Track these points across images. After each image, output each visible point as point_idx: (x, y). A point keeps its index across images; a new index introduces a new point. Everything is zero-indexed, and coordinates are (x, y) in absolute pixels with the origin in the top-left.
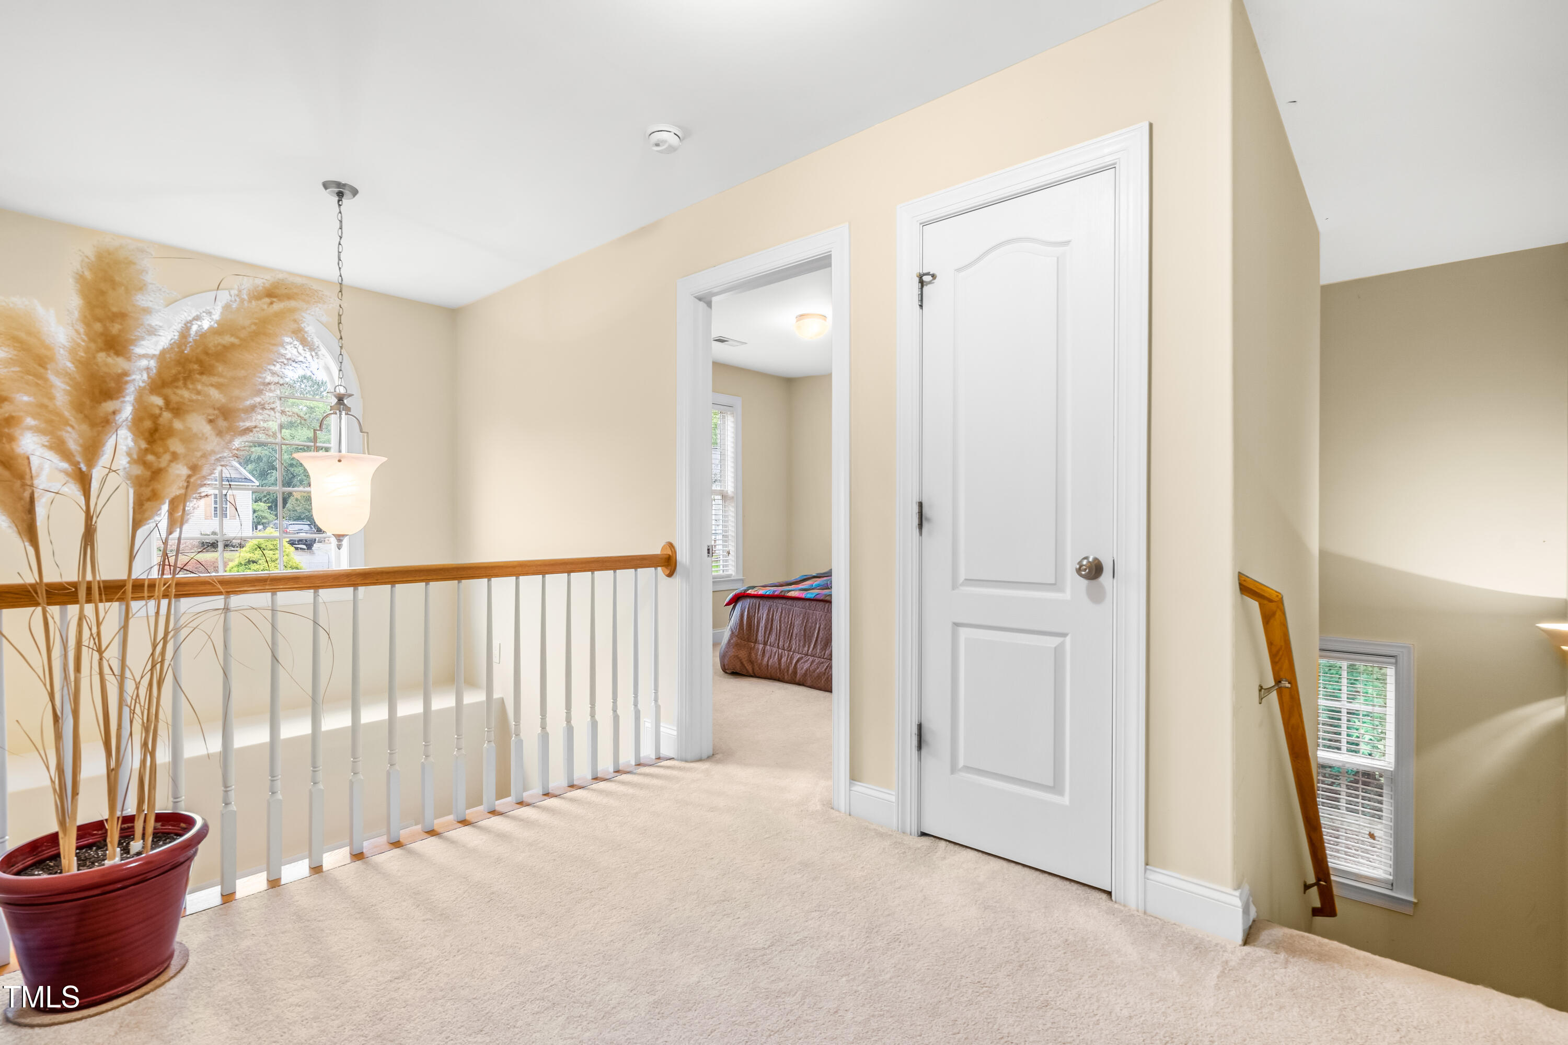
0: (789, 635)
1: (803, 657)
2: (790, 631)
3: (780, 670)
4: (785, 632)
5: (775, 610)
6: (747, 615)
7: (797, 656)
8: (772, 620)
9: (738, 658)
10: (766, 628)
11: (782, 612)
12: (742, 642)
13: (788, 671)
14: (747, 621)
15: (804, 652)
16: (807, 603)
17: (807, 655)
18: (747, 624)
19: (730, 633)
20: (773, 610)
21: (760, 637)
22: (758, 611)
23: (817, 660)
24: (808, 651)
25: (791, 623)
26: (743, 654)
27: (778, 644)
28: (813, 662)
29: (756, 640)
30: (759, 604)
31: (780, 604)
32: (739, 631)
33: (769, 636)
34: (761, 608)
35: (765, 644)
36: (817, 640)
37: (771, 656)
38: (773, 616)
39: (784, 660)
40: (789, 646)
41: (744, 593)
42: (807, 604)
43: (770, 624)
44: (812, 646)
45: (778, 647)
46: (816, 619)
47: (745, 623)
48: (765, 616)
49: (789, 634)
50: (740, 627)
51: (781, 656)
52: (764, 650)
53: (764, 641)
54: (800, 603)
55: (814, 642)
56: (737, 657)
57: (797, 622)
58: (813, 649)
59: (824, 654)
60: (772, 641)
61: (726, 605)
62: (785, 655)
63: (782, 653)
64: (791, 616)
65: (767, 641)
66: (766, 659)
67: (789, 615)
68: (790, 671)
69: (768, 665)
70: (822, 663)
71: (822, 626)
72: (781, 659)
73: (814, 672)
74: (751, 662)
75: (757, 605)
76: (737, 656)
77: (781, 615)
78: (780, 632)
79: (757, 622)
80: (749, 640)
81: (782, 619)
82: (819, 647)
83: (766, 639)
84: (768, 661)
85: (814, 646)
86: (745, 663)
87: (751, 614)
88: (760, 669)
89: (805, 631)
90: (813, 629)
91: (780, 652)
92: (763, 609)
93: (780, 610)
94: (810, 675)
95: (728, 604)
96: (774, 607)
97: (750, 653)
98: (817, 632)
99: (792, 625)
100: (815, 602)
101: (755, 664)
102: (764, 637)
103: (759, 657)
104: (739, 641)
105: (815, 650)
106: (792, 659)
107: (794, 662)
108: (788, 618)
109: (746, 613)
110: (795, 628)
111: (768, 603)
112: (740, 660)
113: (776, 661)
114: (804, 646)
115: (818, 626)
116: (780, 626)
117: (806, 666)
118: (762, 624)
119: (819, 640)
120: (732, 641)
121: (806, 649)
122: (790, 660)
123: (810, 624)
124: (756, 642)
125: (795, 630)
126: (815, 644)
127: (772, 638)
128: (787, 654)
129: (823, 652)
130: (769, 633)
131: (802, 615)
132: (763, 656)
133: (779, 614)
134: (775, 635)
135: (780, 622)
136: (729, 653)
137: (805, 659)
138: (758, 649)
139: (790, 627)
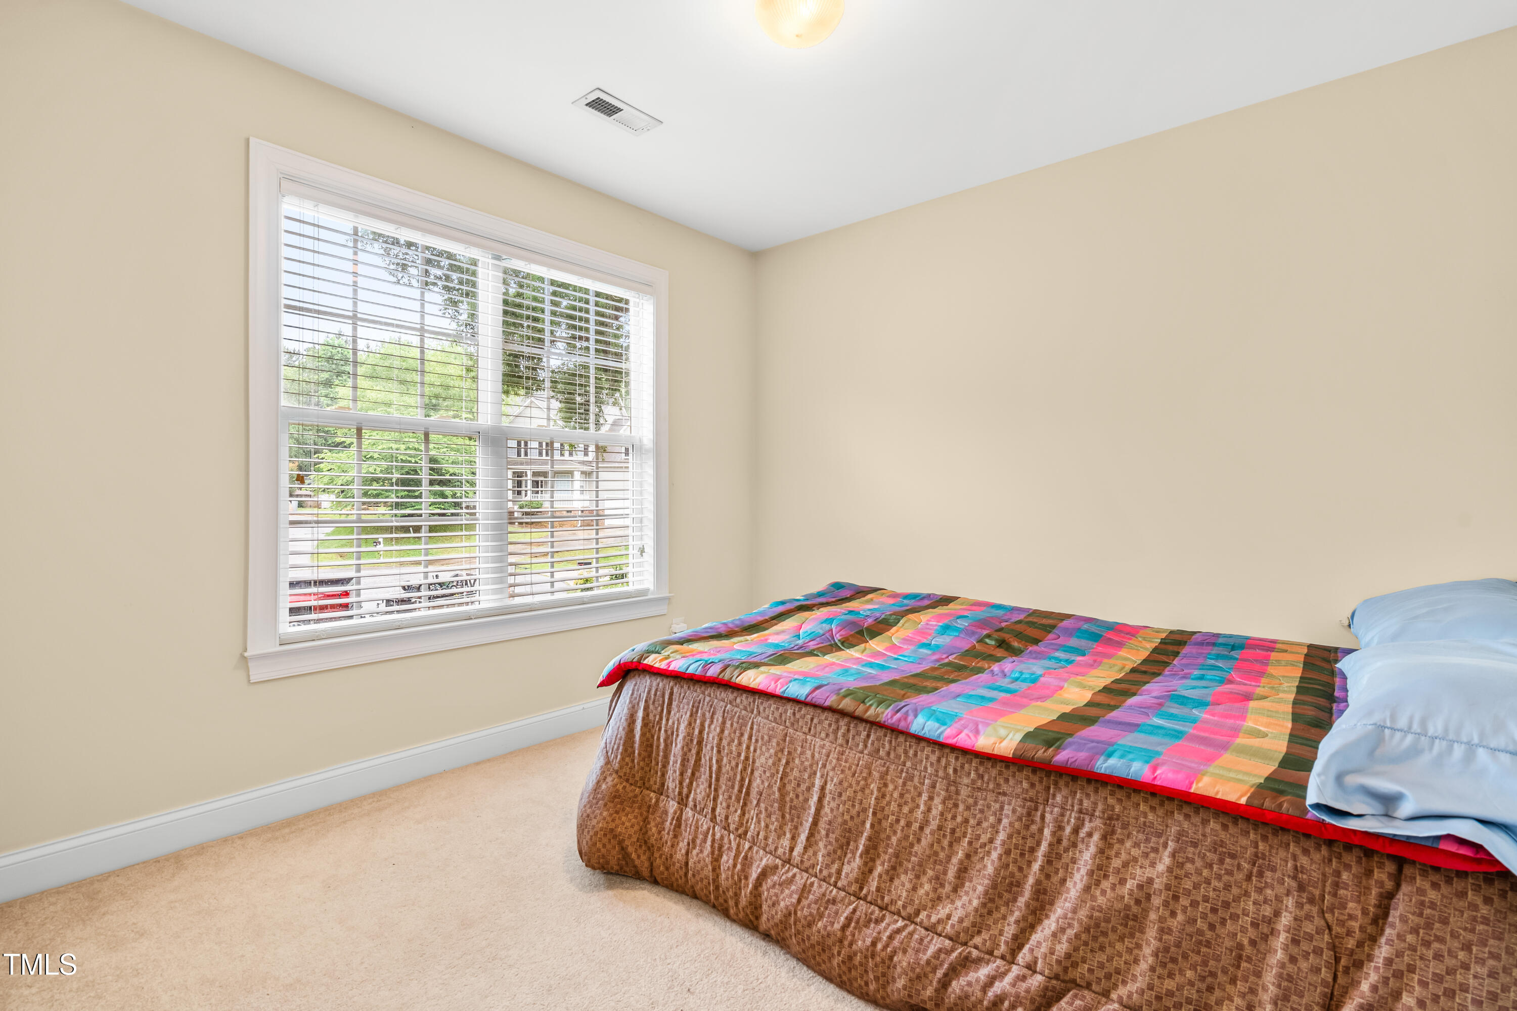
0: (740, 791)
1: (776, 867)
2: (742, 780)
3: (717, 888)
4: (731, 780)
5: (708, 715)
6: (643, 719)
7: (762, 860)
8: (700, 743)
9: (615, 837)
10: (685, 760)
11: (724, 723)
12: (629, 788)
13: (737, 895)
14: (643, 735)
15: (780, 851)
16: (790, 709)
17: (788, 861)
18: (641, 743)
19: (602, 762)
20: (704, 715)
21: (671, 784)
22: (669, 712)
23: (818, 889)
24: (792, 850)
25: (747, 758)
26: (628, 824)
27: (714, 810)
28: (805, 890)
29: (663, 785)
30: (671, 694)
31: (720, 699)
32: (623, 759)
33: (691, 783)
34: (675, 704)
35: (682, 801)
36: (815, 823)
37: (694, 841)
38: (701, 732)
39: (727, 860)
40: (741, 824)
41: (639, 662)
42: (790, 712)
43: (694, 751)
44: (803, 837)
45: (713, 819)
46: (814, 763)
47: (637, 745)
48: (682, 727)
49: (741, 786)
50: (625, 750)
51: (721, 847)
52: (679, 819)
53: (680, 793)
54: (771, 707)
55: (807, 825)
56: (611, 833)
57: (763, 760)
58: (805, 848)
59: (839, 872)
60: (699, 798)
61: (602, 684)
62: (729, 849)
63: (722, 838)
64: (746, 736)
65: (688, 796)
66: (683, 845)
67: (742, 735)
68: (743, 901)
69: (687, 864)
70: (834, 901)
71: (830, 787)
72: (721, 856)
73: (810, 925)
74: (644, 842)
75: (667, 697)
76: (612, 830)
77: (722, 731)
78: (718, 780)
79: (665, 741)
80: (644, 784)
81: (725, 743)
82: (821, 845)
83: (685, 791)
84: (687, 853)
85: (808, 839)
86: (630, 849)
87: (651, 717)
88: (667, 869)
89: (782, 788)
90: (803, 787)
91: (718, 836)
92: (678, 706)
93: (719, 717)
94: (798, 932)
95: (605, 683)
96: (706, 708)
97: (646, 821)
98: (815, 798)
99: (748, 764)
100: (811, 710)
101: (657, 855)
102: (681, 783)
103: (667, 837)
104: (620, 787)
105: (810, 852)
106: (747, 862)
107: (754, 875)
108: (740, 744)
109: (640, 714)
110: (756, 774)
111: (692, 694)
112: (621, 843)
113: (708, 860)
114: (780, 835)
115: (818, 782)
116: (719, 762)
117: (787, 899)
118: (677, 749)
119: (822, 826)
120: (604, 786)
121: (786, 842)
122: (743, 865)
123: (796, 773)
124: (661, 790)
125: (757, 782)
126: (811, 835)
127: (700, 791)
128: (734, 845)
129: (836, 866)
130: (693, 774)
131: (774, 742)
132: (675, 836)
133: (716, 728)
134: (706, 785)
135: (719, 752)
136: (594, 822)
137: (784, 873)
138: (666, 812)
139: (745, 769)
